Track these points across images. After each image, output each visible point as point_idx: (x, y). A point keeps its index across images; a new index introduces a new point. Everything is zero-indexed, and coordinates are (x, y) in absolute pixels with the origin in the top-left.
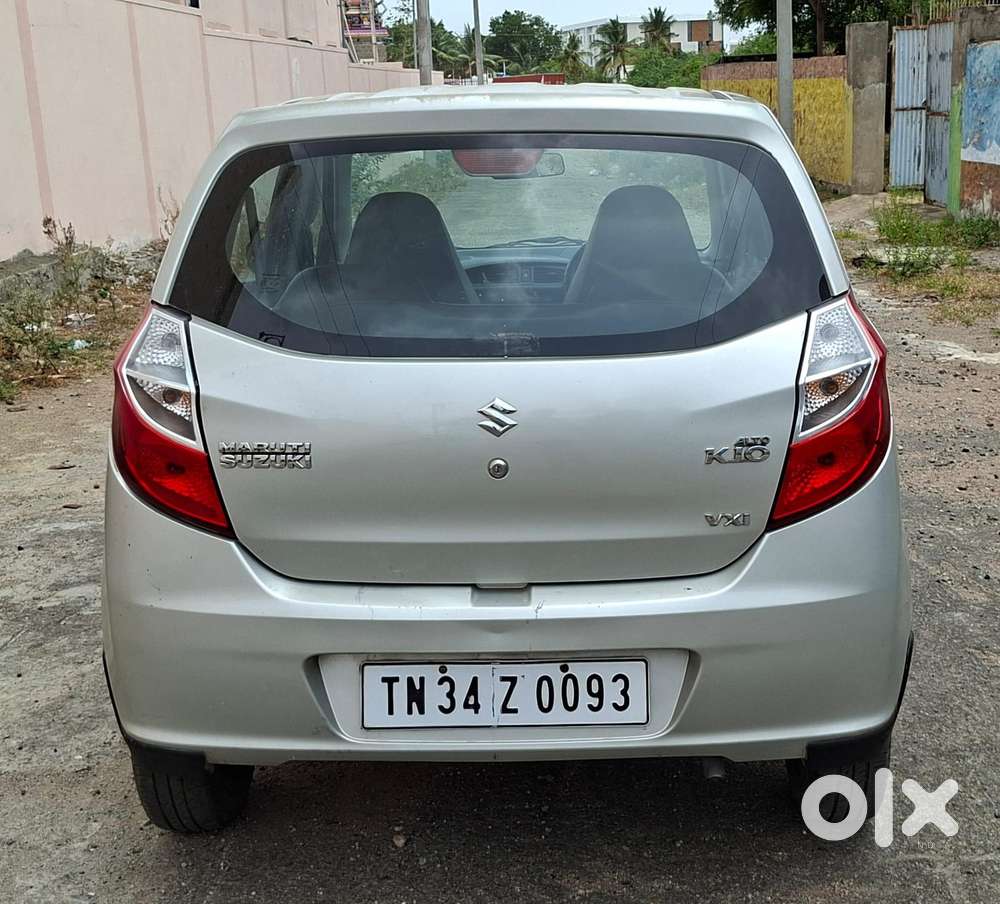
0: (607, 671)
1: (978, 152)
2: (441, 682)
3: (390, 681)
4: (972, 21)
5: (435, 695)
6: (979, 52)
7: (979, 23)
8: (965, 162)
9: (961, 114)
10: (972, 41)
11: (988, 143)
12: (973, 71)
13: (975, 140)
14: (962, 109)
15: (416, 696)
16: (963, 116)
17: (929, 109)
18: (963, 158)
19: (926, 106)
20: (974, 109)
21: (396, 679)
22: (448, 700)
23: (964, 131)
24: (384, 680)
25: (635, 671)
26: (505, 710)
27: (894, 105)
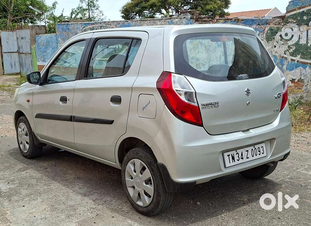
0: (260, 146)
1: (43, 63)
2: (236, 154)
3: (229, 156)
4: (36, 29)
5: (236, 158)
6: (40, 37)
7: (38, 29)
8: (39, 65)
9: (36, 53)
10: (37, 34)
11: (47, 60)
12: (39, 42)
13: (42, 59)
14: (36, 52)
15: (233, 158)
16: (36, 54)
17: (19, 52)
18: (38, 64)
19: (18, 52)
20: (40, 52)
21: (229, 155)
22: (238, 158)
23: (38, 57)
24: (228, 156)
25: (263, 145)
26: (247, 158)
27: (3, 51)
